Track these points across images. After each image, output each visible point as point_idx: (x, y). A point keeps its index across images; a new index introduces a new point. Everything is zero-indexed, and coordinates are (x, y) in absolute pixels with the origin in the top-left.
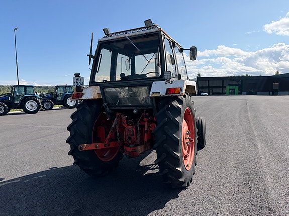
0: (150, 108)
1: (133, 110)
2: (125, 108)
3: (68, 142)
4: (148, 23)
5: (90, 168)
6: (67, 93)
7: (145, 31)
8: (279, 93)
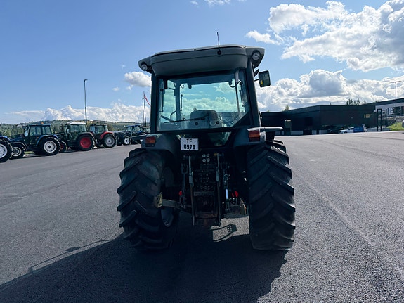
8: (292, 132)
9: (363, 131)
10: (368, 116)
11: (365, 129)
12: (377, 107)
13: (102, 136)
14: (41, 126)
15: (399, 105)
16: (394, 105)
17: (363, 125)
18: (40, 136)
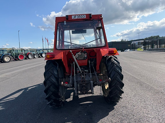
10: (129, 45)
12: (132, 42)
13: (27, 54)
14: (3, 50)
15: (140, 41)
16: (138, 41)
18: (2, 55)
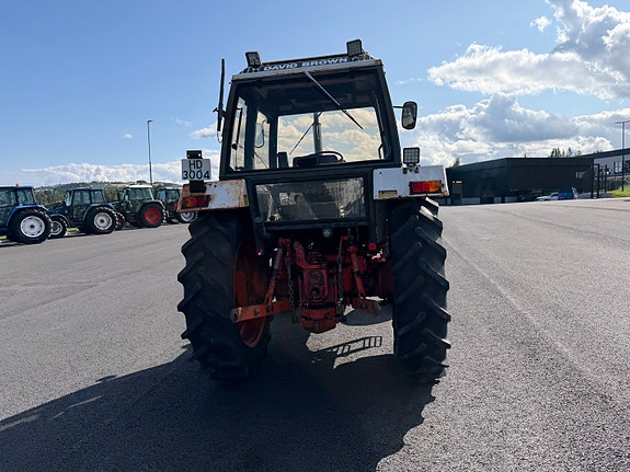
0: (364, 224)
1: (320, 231)
2: (304, 227)
3: (180, 308)
4: (355, 48)
5: (233, 364)
6: (21, 206)
7: (345, 64)
8: (464, 200)
9: (572, 198)
11: (576, 196)
14: (90, 191)
17: (574, 190)
18: (88, 205)
